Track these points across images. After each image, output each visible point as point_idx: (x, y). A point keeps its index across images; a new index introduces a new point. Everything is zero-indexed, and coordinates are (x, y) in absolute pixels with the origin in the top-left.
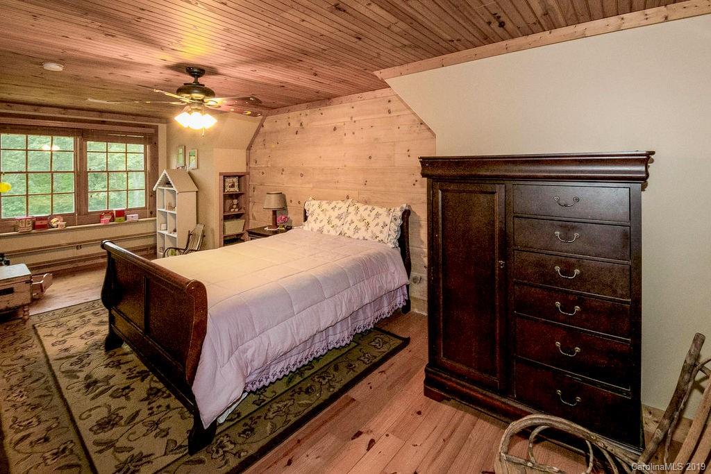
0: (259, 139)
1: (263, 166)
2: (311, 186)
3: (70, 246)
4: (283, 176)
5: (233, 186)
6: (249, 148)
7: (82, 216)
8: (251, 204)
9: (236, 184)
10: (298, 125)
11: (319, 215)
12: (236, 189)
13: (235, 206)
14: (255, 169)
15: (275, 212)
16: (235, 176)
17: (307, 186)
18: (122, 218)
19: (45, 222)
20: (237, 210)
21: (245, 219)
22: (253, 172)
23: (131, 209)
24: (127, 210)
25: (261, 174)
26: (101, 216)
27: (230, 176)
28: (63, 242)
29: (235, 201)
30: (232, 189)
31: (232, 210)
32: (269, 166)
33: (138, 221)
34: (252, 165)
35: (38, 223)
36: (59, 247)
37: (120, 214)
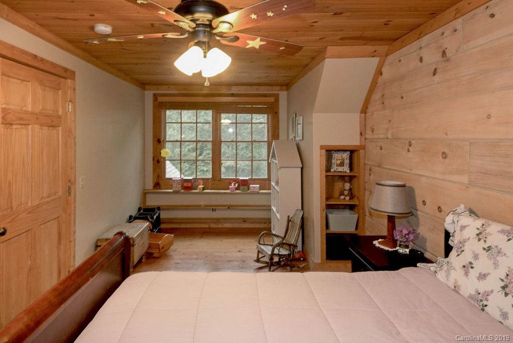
0: (377, 96)
1: (382, 136)
2: (465, 179)
3: (206, 207)
4: (410, 155)
5: (342, 164)
6: (364, 110)
7: (216, 181)
8: (367, 193)
9: (347, 162)
10: (438, 57)
11: (476, 257)
12: (346, 169)
13: (346, 193)
14: (372, 141)
15: (391, 219)
16: (345, 151)
17: (456, 178)
18: (246, 187)
19: (190, 185)
20: (348, 198)
21: (358, 213)
22: (369, 146)
23: (255, 180)
24: (251, 179)
25: (379, 148)
26: (230, 184)
27: (339, 151)
28: (202, 203)
29: (347, 186)
30: (340, 169)
31: (342, 197)
32: (389, 136)
33: (258, 193)
34: (369, 135)
35: (185, 184)
36: (197, 207)
37: (245, 183)
